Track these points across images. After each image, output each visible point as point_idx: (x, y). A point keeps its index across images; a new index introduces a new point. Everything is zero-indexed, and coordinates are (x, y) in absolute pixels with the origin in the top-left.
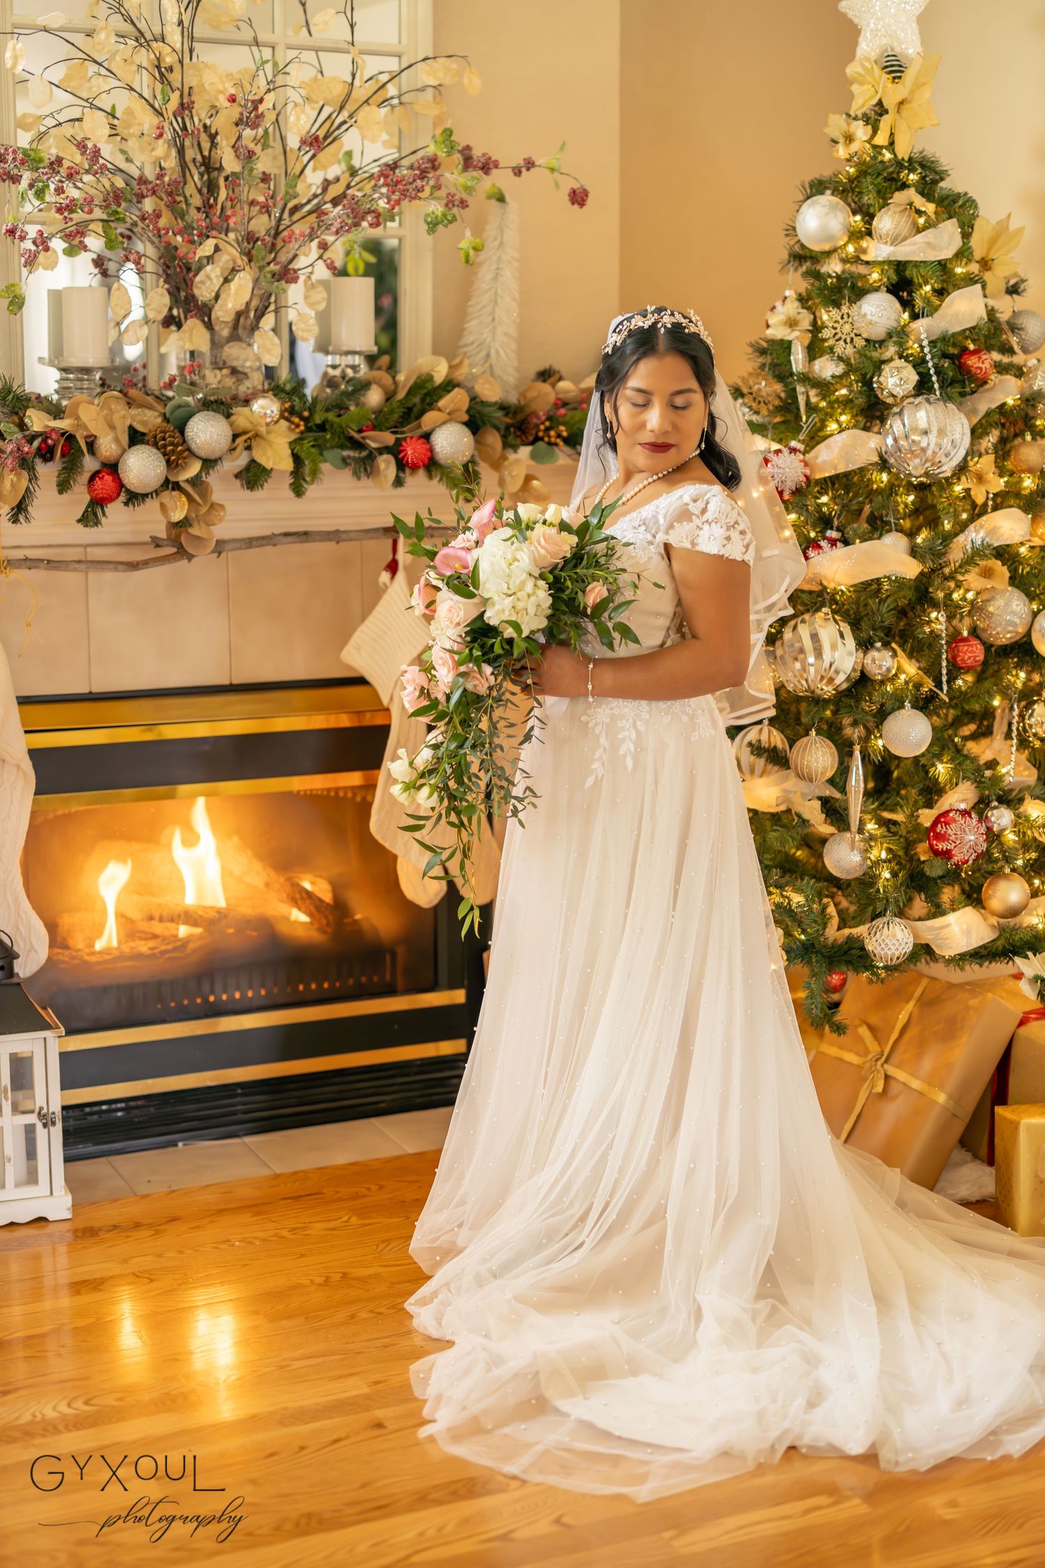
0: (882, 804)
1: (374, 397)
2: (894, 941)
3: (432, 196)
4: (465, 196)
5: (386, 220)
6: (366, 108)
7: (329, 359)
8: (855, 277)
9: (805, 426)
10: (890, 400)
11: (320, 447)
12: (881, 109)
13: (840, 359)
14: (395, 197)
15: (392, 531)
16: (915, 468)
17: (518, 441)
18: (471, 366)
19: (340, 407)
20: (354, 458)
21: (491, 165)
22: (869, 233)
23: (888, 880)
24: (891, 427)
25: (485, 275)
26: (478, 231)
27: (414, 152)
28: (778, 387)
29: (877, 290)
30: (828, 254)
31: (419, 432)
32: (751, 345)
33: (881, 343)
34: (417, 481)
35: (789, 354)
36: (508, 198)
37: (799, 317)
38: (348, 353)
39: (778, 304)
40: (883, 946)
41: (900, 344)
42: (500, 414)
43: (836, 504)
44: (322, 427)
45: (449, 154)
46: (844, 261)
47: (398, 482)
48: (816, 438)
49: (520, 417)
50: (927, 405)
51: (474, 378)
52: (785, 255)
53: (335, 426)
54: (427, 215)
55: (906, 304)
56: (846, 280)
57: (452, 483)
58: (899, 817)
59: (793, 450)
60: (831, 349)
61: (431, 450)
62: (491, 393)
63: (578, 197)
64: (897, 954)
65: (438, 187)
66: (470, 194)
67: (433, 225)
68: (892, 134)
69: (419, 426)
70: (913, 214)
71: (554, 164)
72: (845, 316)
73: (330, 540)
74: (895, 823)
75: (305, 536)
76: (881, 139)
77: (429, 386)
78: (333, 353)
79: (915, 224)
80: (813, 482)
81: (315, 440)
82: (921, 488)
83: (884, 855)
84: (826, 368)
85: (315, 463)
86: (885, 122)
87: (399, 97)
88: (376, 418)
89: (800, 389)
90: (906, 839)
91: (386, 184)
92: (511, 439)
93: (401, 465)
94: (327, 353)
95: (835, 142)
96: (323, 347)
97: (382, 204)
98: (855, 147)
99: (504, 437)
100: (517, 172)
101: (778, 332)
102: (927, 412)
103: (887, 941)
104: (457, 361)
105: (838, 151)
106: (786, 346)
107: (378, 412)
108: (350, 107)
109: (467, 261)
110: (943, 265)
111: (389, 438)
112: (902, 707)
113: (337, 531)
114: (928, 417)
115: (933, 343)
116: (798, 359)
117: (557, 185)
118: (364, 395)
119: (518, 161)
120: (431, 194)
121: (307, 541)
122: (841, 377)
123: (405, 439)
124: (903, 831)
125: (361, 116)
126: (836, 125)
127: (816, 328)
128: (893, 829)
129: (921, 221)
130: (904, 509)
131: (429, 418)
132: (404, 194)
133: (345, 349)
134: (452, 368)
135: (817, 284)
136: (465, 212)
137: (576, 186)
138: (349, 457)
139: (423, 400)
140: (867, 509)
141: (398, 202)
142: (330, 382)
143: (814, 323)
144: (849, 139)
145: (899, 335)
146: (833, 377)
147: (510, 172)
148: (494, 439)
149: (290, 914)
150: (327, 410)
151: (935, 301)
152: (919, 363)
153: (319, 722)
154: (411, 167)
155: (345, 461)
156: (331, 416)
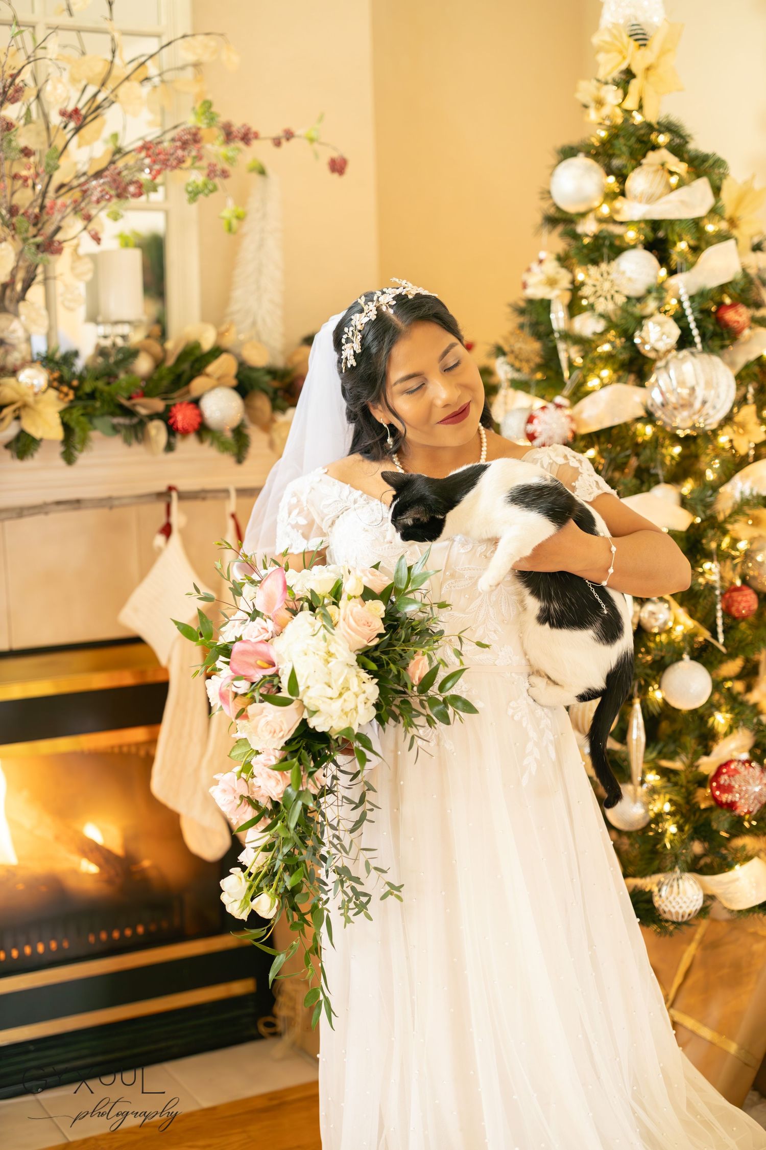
0: (660, 753)
1: (143, 365)
2: (685, 899)
3: (192, 166)
4: (227, 167)
5: (148, 191)
6: (126, 84)
7: (101, 330)
8: (612, 237)
9: (568, 383)
10: (652, 355)
11: (90, 416)
12: (629, 74)
13: (602, 316)
14: (157, 167)
15: (165, 495)
16: (683, 420)
17: (286, 404)
18: (239, 332)
19: (109, 375)
20: (125, 426)
21: (251, 136)
22: (623, 194)
23: (674, 835)
24: (657, 380)
25: (249, 246)
26: (242, 199)
27: (175, 127)
28: (536, 346)
29: (634, 247)
30: (583, 215)
31: (188, 398)
32: (510, 305)
33: (640, 299)
34: (188, 446)
35: (549, 312)
36: (269, 170)
37: (558, 277)
38: (116, 323)
39: (535, 267)
40: (674, 904)
41: (660, 299)
42: (267, 378)
43: (603, 457)
44: (92, 396)
45: (210, 126)
46: (601, 221)
47: (169, 447)
48: (578, 394)
49: (288, 380)
50: (692, 358)
51: (242, 344)
52: (538, 218)
53: (105, 395)
54: (188, 185)
55: (663, 259)
56: (604, 238)
57: (223, 446)
58: (677, 765)
59: (559, 406)
60: (592, 307)
61: (201, 415)
62: (258, 358)
63: (338, 166)
64: (688, 911)
65: (199, 158)
66: (231, 164)
67: (194, 194)
68: (641, 100)
69: (188, 392)
70: (667, 175)
71: (313, 134)
72: (605, 275)
73: (103, 506)
74: (675, 772)
75: (77, 504)
76: (631, 103)
77: (197, 353)
78: (105, 323)
79: (668, 184)
80: (578, 438)
81: (85, 408)
82: (687, 441)
83: (667, 807)
84: (587, 325)
85: (84, 430)
86: (634, 85)
87: (160, 75)
88: (147, 385)
89: (561, 346)
90: (687, 789)
91: (148, 156)
92: (279, 402)
93: (172, 431)
94: (97, 323)
95: (586, 107)
96: (93, 318)
97: (145, 176)
98: (606, 111)
99: (273, 400)
100: (277, 143)
101: (537, 292)
102: (693, 365)
103: (678, 899)
104: (223, 328)
105: (588, 115)
106: (545, 305)
107: (148, 379)
108: (110, 85)
109: (230, 229)
110: (697, 224)
111: (159, 405)
112: (679, 658)
113: (110, 498)
114: (695, 370)
115: (692, 298)
116: (558, 318)
117: (317, 156)
118: (132, 363)
119: (278, 132)
120: (193, 164)
121: (78, 508)
122: (602, 334)
123: (175, 405)
124: (682, 779)
125: (122, 91)
126: (586, 90)
127: (575, 288)
128: (673, 779)
129: (674, 180)
130: (671, 461)
131: (198, 385)
132: (165, 163)
133: (114, 317)
134: (220, 335)
135: (573, 243)
136: (226, 182)
137: (335, 155)
138: (119, 425)
139: (192, 367)
140: (634, 462)
141: (159, 172)
142: (102, 352)
143: (573, 282)
144: (600, 103)
145: (658, 291)
146: (595, 334)
147: (270, 144)
148: (263, 403)
149: (79, 864)
150: (97, 379)
151: (690, 258)
152: (680, 318)
153: (99, 681)
154: (173, 140)
155: (116, 429)
156: (101, 384)
